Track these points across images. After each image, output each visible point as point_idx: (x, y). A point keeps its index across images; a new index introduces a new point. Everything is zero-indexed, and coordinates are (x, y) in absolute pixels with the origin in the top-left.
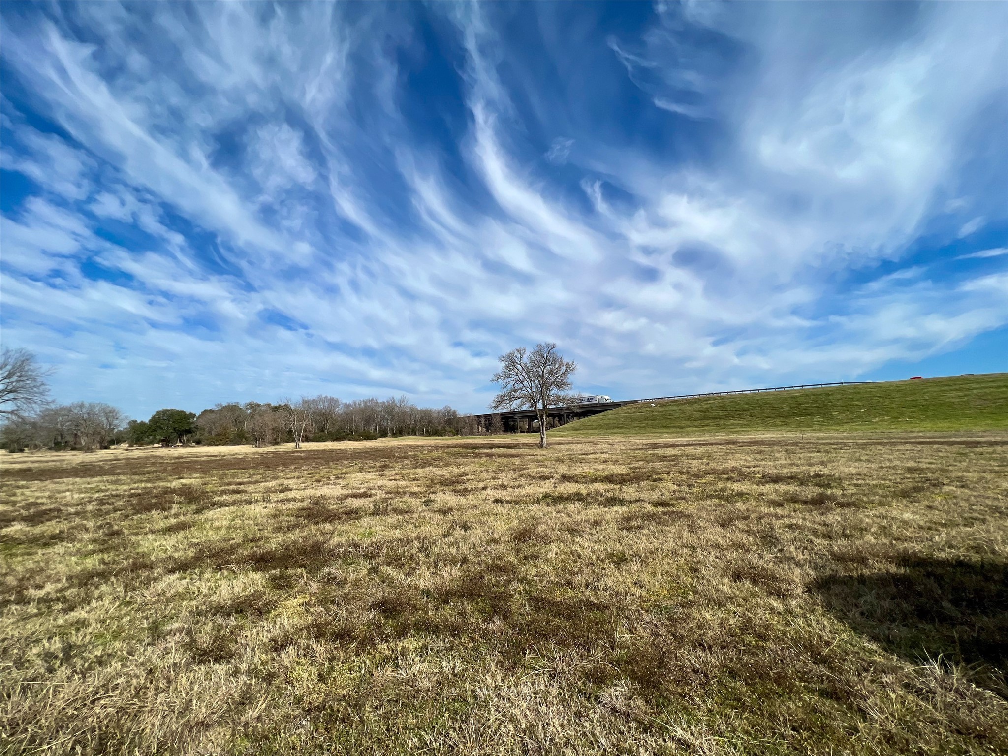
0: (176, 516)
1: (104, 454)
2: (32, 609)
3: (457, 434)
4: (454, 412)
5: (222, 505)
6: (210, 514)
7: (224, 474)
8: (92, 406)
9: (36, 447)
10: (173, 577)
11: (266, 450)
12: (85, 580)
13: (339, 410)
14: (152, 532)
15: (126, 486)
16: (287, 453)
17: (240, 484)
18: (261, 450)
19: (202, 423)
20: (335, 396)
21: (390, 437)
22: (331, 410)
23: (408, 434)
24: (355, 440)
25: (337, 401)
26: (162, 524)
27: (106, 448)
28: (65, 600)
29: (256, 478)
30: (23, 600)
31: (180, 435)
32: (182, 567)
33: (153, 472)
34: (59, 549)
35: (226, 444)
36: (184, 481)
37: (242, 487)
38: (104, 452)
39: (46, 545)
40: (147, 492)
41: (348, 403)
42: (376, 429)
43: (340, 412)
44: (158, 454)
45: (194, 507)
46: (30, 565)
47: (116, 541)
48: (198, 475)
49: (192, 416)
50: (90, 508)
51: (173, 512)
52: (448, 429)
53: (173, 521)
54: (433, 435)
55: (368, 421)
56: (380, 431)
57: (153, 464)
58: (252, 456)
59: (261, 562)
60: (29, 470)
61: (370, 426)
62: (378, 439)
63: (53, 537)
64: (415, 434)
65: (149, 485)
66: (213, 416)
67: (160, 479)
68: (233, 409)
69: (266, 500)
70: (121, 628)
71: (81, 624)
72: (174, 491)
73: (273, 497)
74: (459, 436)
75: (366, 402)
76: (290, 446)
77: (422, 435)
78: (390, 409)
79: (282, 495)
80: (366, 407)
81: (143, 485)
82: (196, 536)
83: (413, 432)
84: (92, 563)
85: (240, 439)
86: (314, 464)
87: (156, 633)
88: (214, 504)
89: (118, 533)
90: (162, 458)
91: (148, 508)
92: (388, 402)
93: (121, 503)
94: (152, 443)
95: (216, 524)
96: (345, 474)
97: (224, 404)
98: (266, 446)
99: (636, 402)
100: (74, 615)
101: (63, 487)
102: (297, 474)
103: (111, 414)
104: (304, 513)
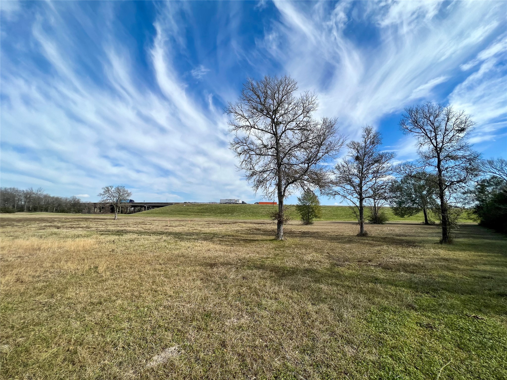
4: (79, 200)
21: (26, 212)
23: (41, 211)
42: (14, 207)
52: (72, 209)
54: (61, 212)
56: (18, 208)
74: (80, 214)
77: (53, 212)
83: (46, 210)
99: (179, 203)
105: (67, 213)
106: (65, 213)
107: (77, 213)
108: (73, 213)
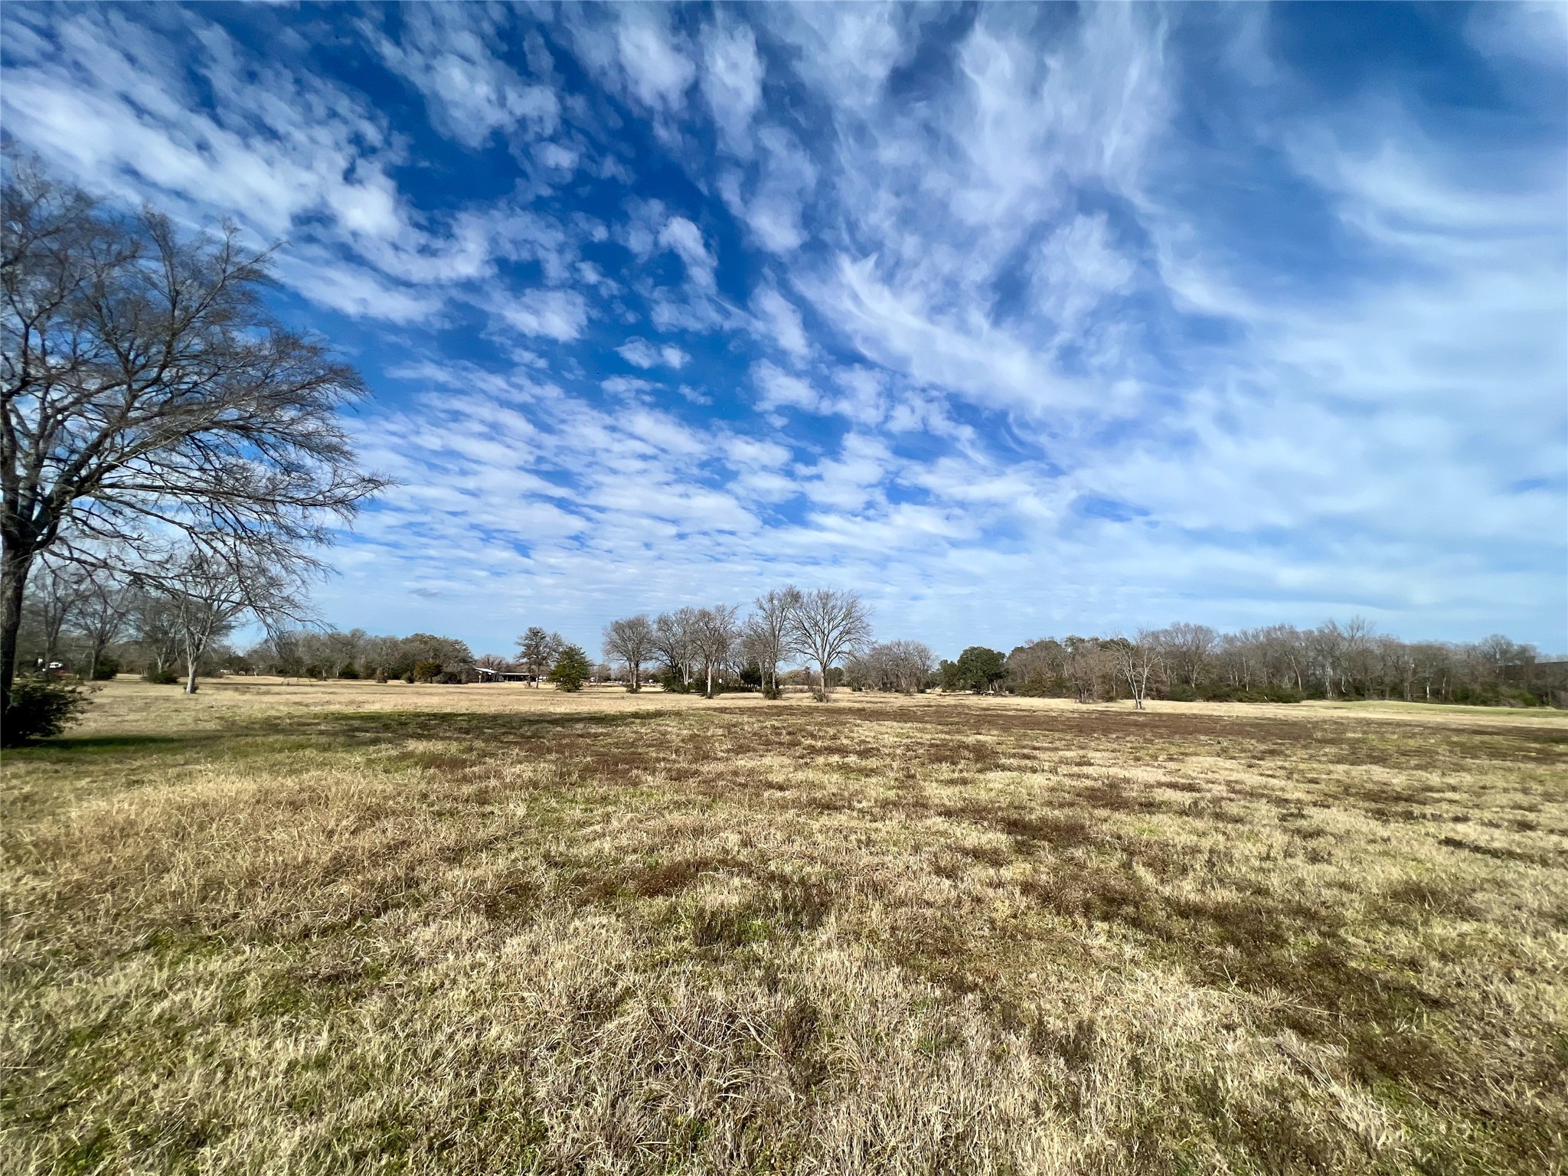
0: (961, 771)
1: (920, 699)
2: (855, 814)
3: (1543, 704)
5: (1004, 768)
6: (990, 775)
7: (1025, 735)
8: (907, 645)
9: (870, 687)
10: (939, 819)
11: (1092, 707)
12: (885, 804)
13: (1215, 647)
14: (937, 781)
15: (930, 734)
16: (1120, 714)
17: (1035, 748)
18: (1084, 707)
19: (1012, 665)
20: (1205, 623)
21: (1333, 699)
22: (1198, 648)
23: (1382, 696)
24: (1251, 700)
25: (1208, 631)
26: (946, 776)
27: (923, 692)
28: (872, 814)
29: (1058, 744)
30: (851, 808)
31: (991, 681)
32: (948, 813)
33: (957, 723)
34: (874, 780)
35: (1042, 695)
36: (979, 737)
37: (1036, 752)
38: (920, 696)
39: (867, 776)
40: (944, 744)
41: (1231, 634)
42: (1296, 683)
43: (1218, 651)
44: (967, 702)
45: (979, 766)
46: (857, 787)
47: (911, 782)
48: (995, 732)
49: (1001, 655)
50: (898, 751)
51: (960, 767)
52: (1506, 690)
53: (956, 775)
54: (1457, 701)
55: (1277, 668)
56: (1307, 685)
57: (959, 714)
58: (1070, 715)
59: (1012, 826)
60: (863, 710)
61: (1282, 676)
62: (1304, 703)
63: (872, 770)
64: (1401, 697)
65: (948, 737)
66: (1024, 656)
67: (959, 732)
68: (1047, 646)
69: (1054, 771)
70: (898, 840)
71: (876, 830)
72: (967, 747)
73: (1063, 769)
74: (1550, 709)
75: (1268, 633)
76: (1128, 705)
77: (1423, 699)
78: (1326, 645)
79: (1076, 769)
80: (1271, 642)
81: (943, 736)
82: (969, 792)
83: (1397, 692)
84: (891, 794)
85: (1057, 689)
86: (1149, 735)
87: (917, 849)
88: (997, 766)
89: (913, 777)
90: (969, 707)
91: (940, 760)
92: (1321, 631)
93: (921, 751)
94: (964, 688)
95: (991, 785)
96: (1186, 755)
97: (1036, 640)
98: (1095, 702)
100: (874, 825)
101: (884, 729)
102: (1115, 746)
103: (923, 653)
104: (1087, 793)
105: (1485, 703)
106: (1474, 704)
107: (1533, 705)
108: (1512, 706)
